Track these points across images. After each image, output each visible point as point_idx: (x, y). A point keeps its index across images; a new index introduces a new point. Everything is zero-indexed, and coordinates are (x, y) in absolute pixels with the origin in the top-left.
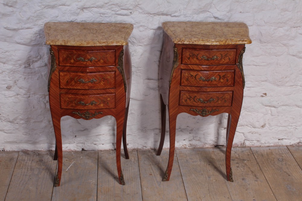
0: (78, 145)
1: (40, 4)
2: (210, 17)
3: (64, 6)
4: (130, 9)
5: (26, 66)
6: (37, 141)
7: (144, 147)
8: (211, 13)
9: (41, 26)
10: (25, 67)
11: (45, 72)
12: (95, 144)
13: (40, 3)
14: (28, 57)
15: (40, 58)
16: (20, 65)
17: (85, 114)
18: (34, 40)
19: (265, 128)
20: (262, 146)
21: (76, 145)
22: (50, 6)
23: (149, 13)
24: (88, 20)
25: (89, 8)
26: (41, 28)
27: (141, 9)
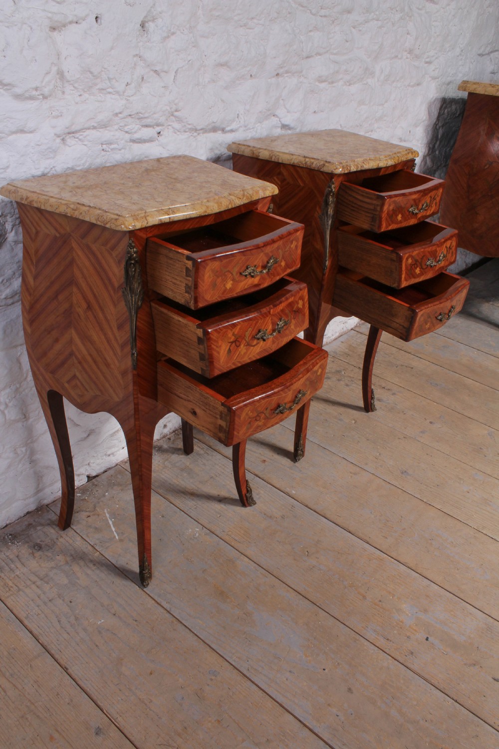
0: (77, 473)
2: (276, 128)
4: (158, 125)
8: (278, 117)
12: (110, 455)
23: (194, 130)
24: (79, 166)
25: (80, 131)
27: (179, 120)
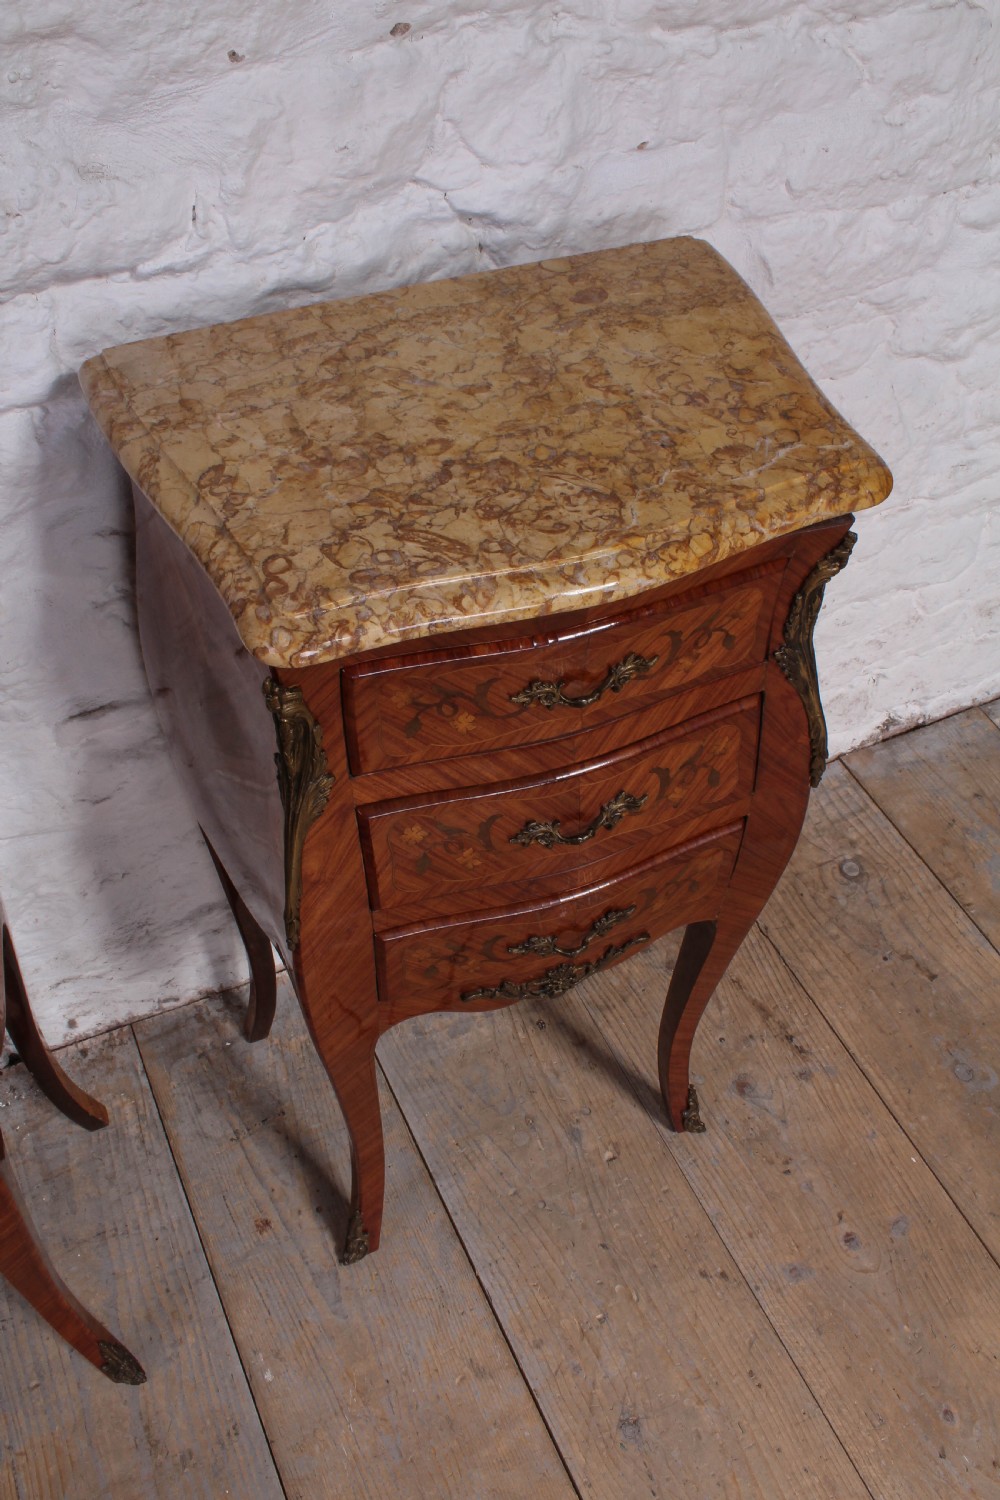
7: (166, 1001)
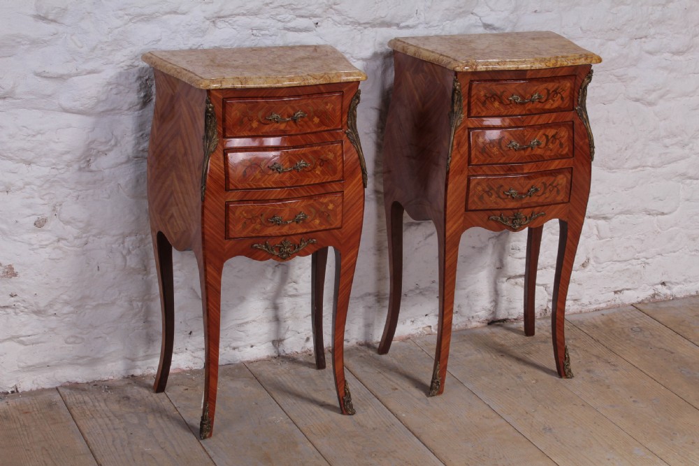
0: (193, 354)
1: (121, 13)
2: (476, 26)
3: (173, 15)
4: (315, 16)
5: (82, 166)
6: (101, 356)
8: (476, 15)
9: (122, 64)
10: (80, 169)
11: (128, 178)
12: (234, 349)
13: (121, 10)
14: (87, 143)
15: (116, 145)
16: (69, 165)
17: (280, 248)
18: (103, 101)
19: (587, 269)
20: (583, 310)
21: (192, 356)
22: (143, 15)
23: (357, 23)
24: (227, 46)
25: (229, 16)
26: (122, 70)
27: (339, 13)
